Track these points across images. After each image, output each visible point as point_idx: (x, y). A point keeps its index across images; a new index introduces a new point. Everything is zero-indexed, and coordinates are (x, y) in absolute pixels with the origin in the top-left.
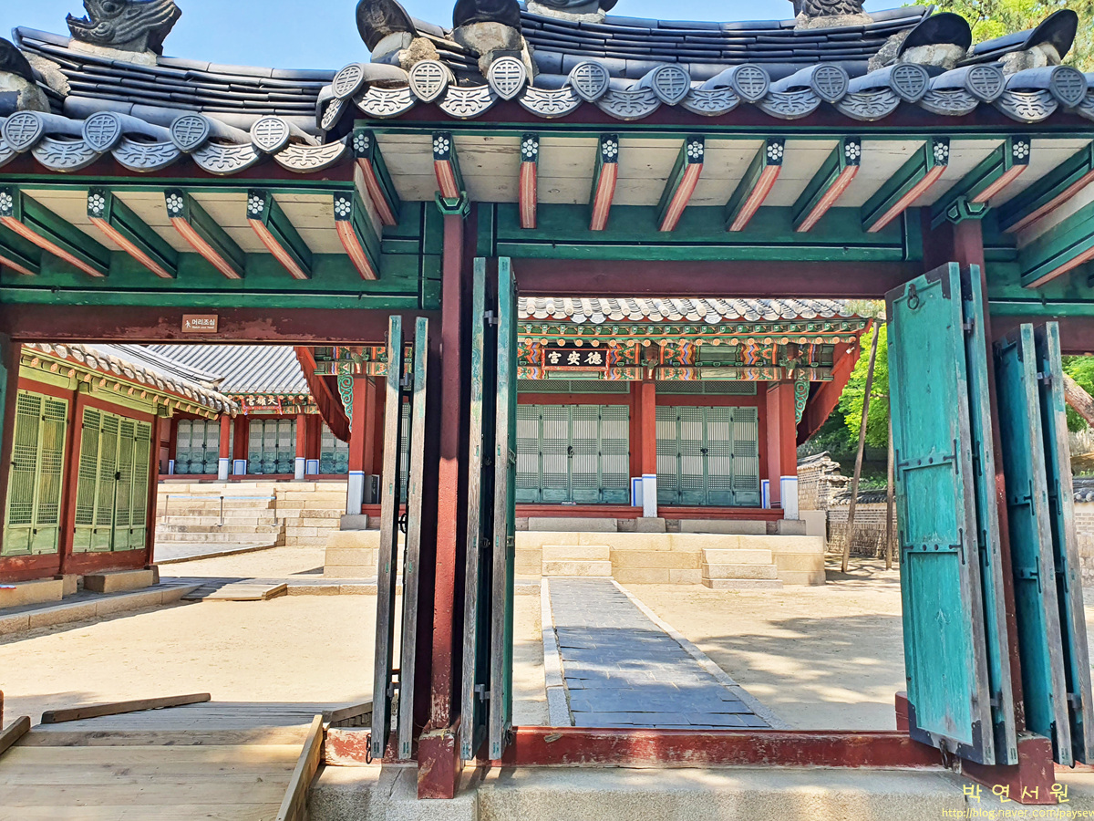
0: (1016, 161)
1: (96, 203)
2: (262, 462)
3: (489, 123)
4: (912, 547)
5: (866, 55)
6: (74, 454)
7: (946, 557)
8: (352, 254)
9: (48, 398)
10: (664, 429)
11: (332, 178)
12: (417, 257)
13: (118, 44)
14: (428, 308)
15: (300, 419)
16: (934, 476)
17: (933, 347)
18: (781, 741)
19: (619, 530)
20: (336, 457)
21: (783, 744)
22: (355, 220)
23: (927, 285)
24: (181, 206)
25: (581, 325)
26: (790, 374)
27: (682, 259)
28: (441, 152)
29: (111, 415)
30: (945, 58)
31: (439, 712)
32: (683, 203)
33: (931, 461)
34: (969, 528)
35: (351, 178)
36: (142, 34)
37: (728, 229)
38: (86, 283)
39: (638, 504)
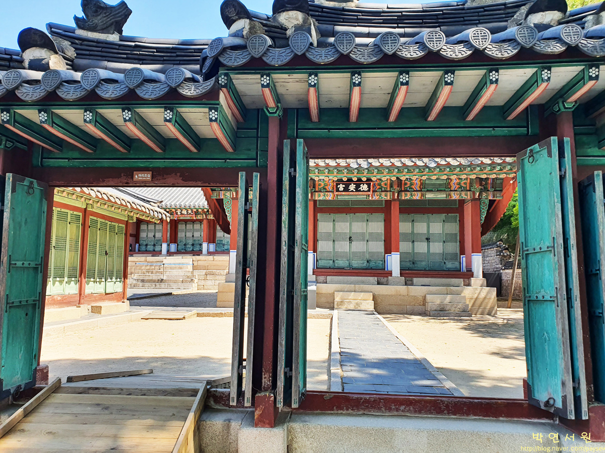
0: (591, 78)
1: (88, 116)
2: (185, 245)
3: (291, 67)
4: (530, 297)
5: (507, 19)
6: (85, 242)
7: (549, 303)
8: (219, 137)
9: (72, 212)
10: (404, 227)
11: (208, 99)
12: (256, 139)
13: (100, 30)
14: (261, 166)
15: (205, 221)
16: (542, 257)
17: (542, 184)
18: (455, 402)
19: (379, 283)
20: (225, 242)
21: (456, 404)
22: (220, 121)
23: (539, 150)
24: (130, 116)
25: (356, 169)
26: (477, 195)
27: (401, 136)
28: (265, 84)
29: (104, 221)
30: (552, 19)
31: (266, 382)
32: (400, 106)
33: (541, 248)
34: (561, 287)
35: (218, 99)
36: (112, 24)
37: (426, 120)
38: (84, 155)
39: (389, 269)
